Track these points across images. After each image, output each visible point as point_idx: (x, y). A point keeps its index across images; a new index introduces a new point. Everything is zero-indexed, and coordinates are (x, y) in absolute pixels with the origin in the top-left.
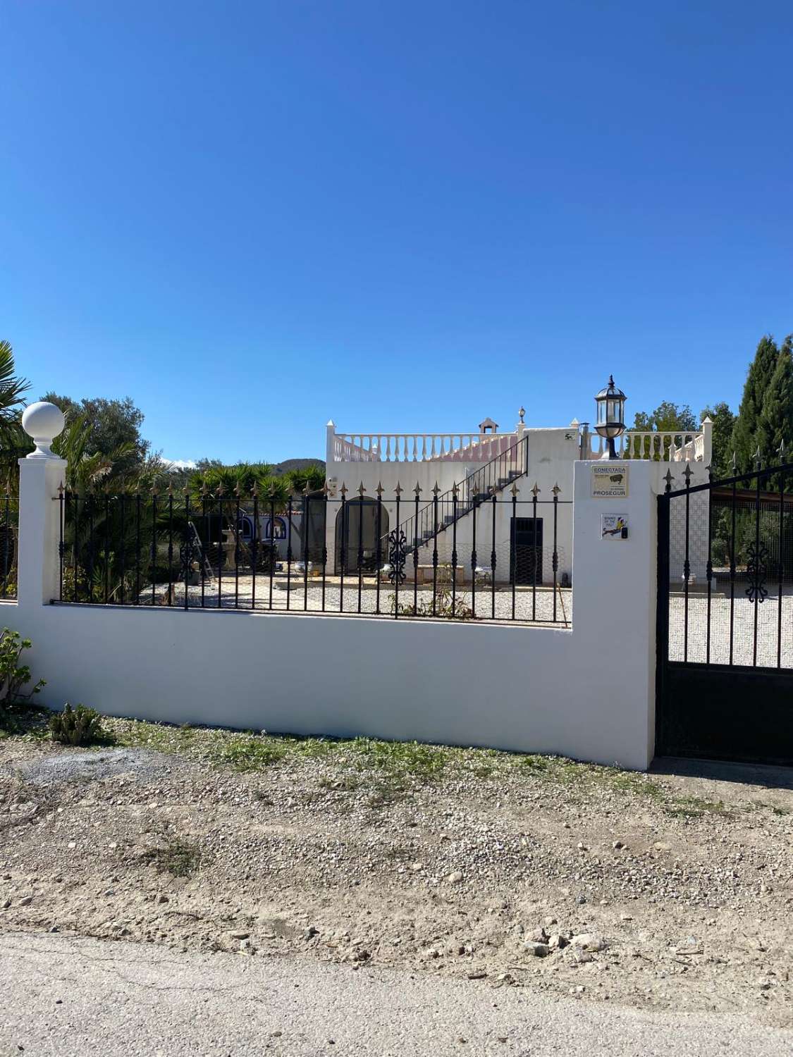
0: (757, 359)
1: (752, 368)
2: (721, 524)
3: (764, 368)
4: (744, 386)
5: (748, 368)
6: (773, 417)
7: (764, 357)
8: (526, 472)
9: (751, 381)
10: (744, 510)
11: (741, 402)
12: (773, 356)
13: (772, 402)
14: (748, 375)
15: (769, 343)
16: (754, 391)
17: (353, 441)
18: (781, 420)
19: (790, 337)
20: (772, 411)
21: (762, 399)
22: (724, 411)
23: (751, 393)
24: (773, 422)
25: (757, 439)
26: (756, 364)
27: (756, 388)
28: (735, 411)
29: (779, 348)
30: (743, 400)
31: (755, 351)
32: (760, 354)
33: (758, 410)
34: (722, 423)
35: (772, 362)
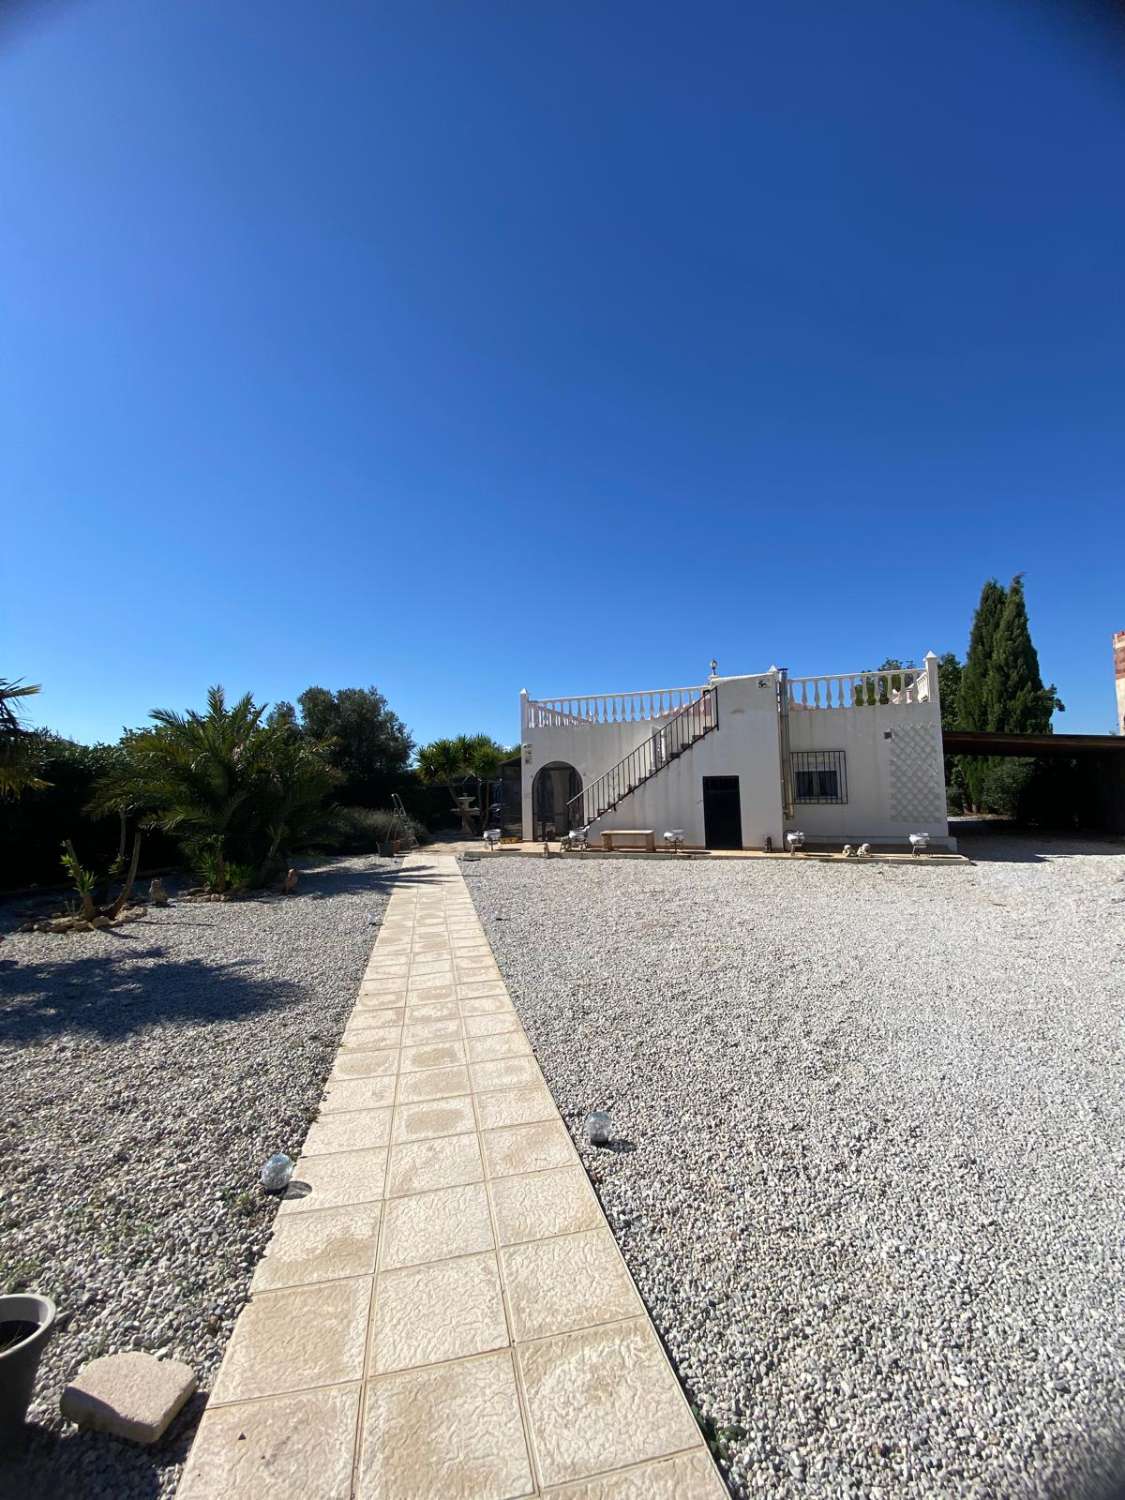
0: (982, 604)
1: (978, 614)
2: (956, 772)
3: (990, 613)
4: (971, 633)
5: (973, 615)
6: (1006, 659)
7: (990, 602)
8: (717, 726)
9: (977, 627)
10: (980, 757)
11: (968, 649)
12: (1000, 598)
13: (1003, 644)
14: (974, 622)
15: (995, 587)
16: (981, 637)
17: (554, 706)
18: (1015, 661)
19: (1019, 577)
20: (1005, 652)
21: (992, 642)
22: (950, 660)
23: (978, 639)
24: (1007, 664)
25: (989, 683)
26: (982, 610)
27: (984, 634)
28: (962, 660)
29: (1007, 591)
30: (971, 647)
31: (979, 595)
32: (985, 599)
33: (989, 655)
34: (948, 673)
35: (999, 606)
